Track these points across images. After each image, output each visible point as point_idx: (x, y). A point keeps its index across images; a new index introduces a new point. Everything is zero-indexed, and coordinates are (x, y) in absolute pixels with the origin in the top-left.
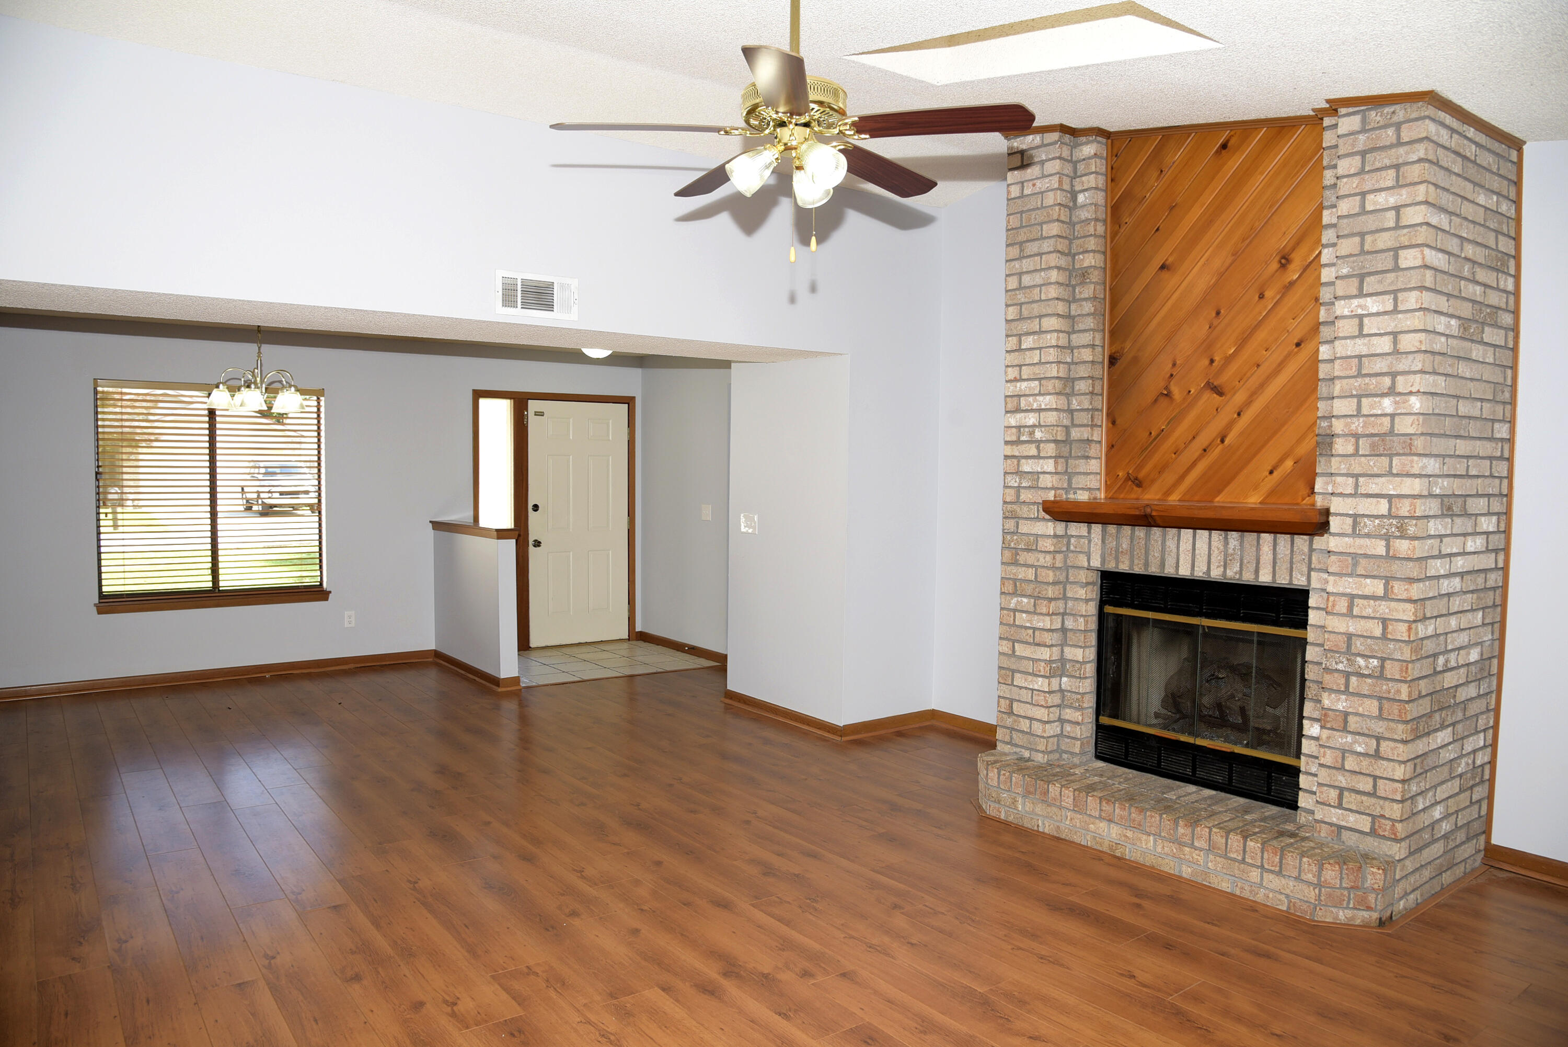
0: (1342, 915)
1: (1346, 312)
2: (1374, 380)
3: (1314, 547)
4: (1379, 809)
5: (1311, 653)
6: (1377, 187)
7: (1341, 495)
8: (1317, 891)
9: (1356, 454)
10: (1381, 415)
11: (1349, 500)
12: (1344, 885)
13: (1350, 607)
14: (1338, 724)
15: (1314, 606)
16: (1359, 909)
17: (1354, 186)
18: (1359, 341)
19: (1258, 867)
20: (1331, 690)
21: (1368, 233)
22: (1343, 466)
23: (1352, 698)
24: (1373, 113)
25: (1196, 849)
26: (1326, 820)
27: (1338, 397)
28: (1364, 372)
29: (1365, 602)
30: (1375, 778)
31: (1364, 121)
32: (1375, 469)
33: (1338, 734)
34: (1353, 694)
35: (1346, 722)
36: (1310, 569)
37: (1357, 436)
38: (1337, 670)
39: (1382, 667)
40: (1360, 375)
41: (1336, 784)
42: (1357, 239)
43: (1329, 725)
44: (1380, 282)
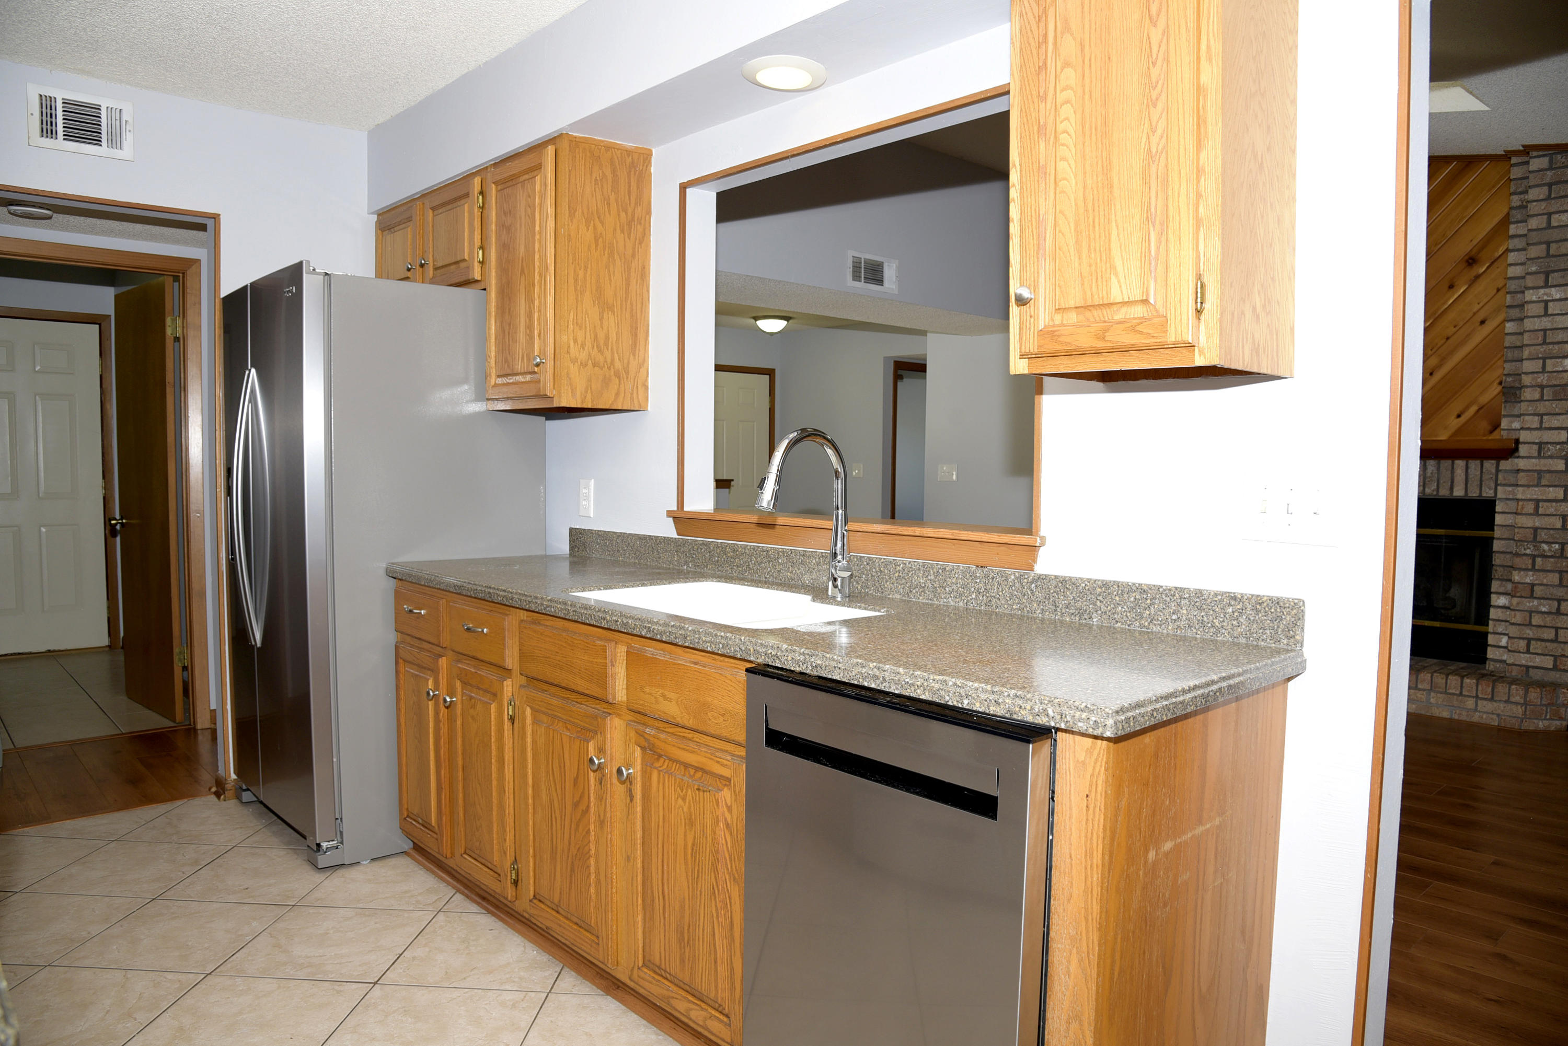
0: (1541, 725)
1: (1534, 298)
2: (1556, 347)
3: (1500, 468)
4: (1560, 650)
5: (1497, 546)
6: (1561, 209)
7: (1529, 429)
8: (1523, 708)
9: (1542, 399)
10: (1562, 371)
11: (1536, 432)
12: (1544, 702)
13: (1537, 508)
14: (1527, 593)
15: (1500, 511)
16: (1553, 720)
17: (1543, 208)
18: (1544, 319)
19: (1473, 697)
20: (1520, 569)
21: (1552, 242)
22: (1530, 408)
23: (1538, 573)
24: (1559, 157)
25: (1420, 690)
26: (1517, 663)
27: (1526, 359)
28: (1548, 341)
29: (1548, 504)
30: (1557, 629)
31: (1551, 161)
32: (1557, 410)
33: (1526, 600)
34: (1538, 570)
35: (1532, 591)
36: (1497, 485)
37: (1542, 387)
38: (1525, 555)
39: (1562, 549)
40: (1544, 343)
41: (1525, 636)
42: (1544, 246)
43: (1518, 594)
44: (1563, 277)
